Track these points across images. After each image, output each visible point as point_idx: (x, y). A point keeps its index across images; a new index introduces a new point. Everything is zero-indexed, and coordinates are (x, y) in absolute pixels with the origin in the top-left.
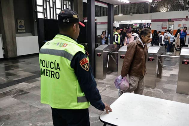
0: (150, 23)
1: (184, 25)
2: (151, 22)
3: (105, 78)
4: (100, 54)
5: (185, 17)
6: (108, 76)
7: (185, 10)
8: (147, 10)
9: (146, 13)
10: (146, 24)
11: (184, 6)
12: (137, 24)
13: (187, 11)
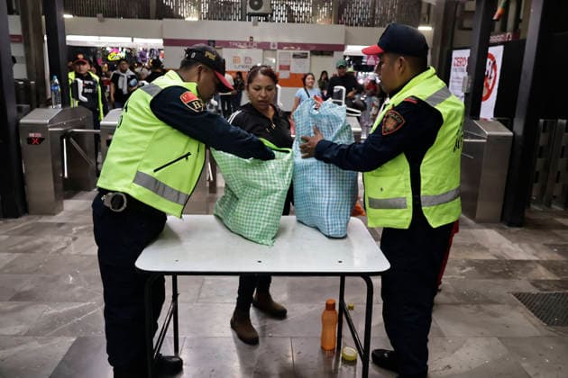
0: (160, 50)
1: (246, 58)
2: (163, 47)
3: (60, 211)
4: (39, 135)
5: (248, 40)
6: (70, 205)
7: (245, 20)
8: (148, 9)
9: (144, 18)
10: (146, 51)
11: (241, 9)
12: (118, 48)
13: (251, 23)
